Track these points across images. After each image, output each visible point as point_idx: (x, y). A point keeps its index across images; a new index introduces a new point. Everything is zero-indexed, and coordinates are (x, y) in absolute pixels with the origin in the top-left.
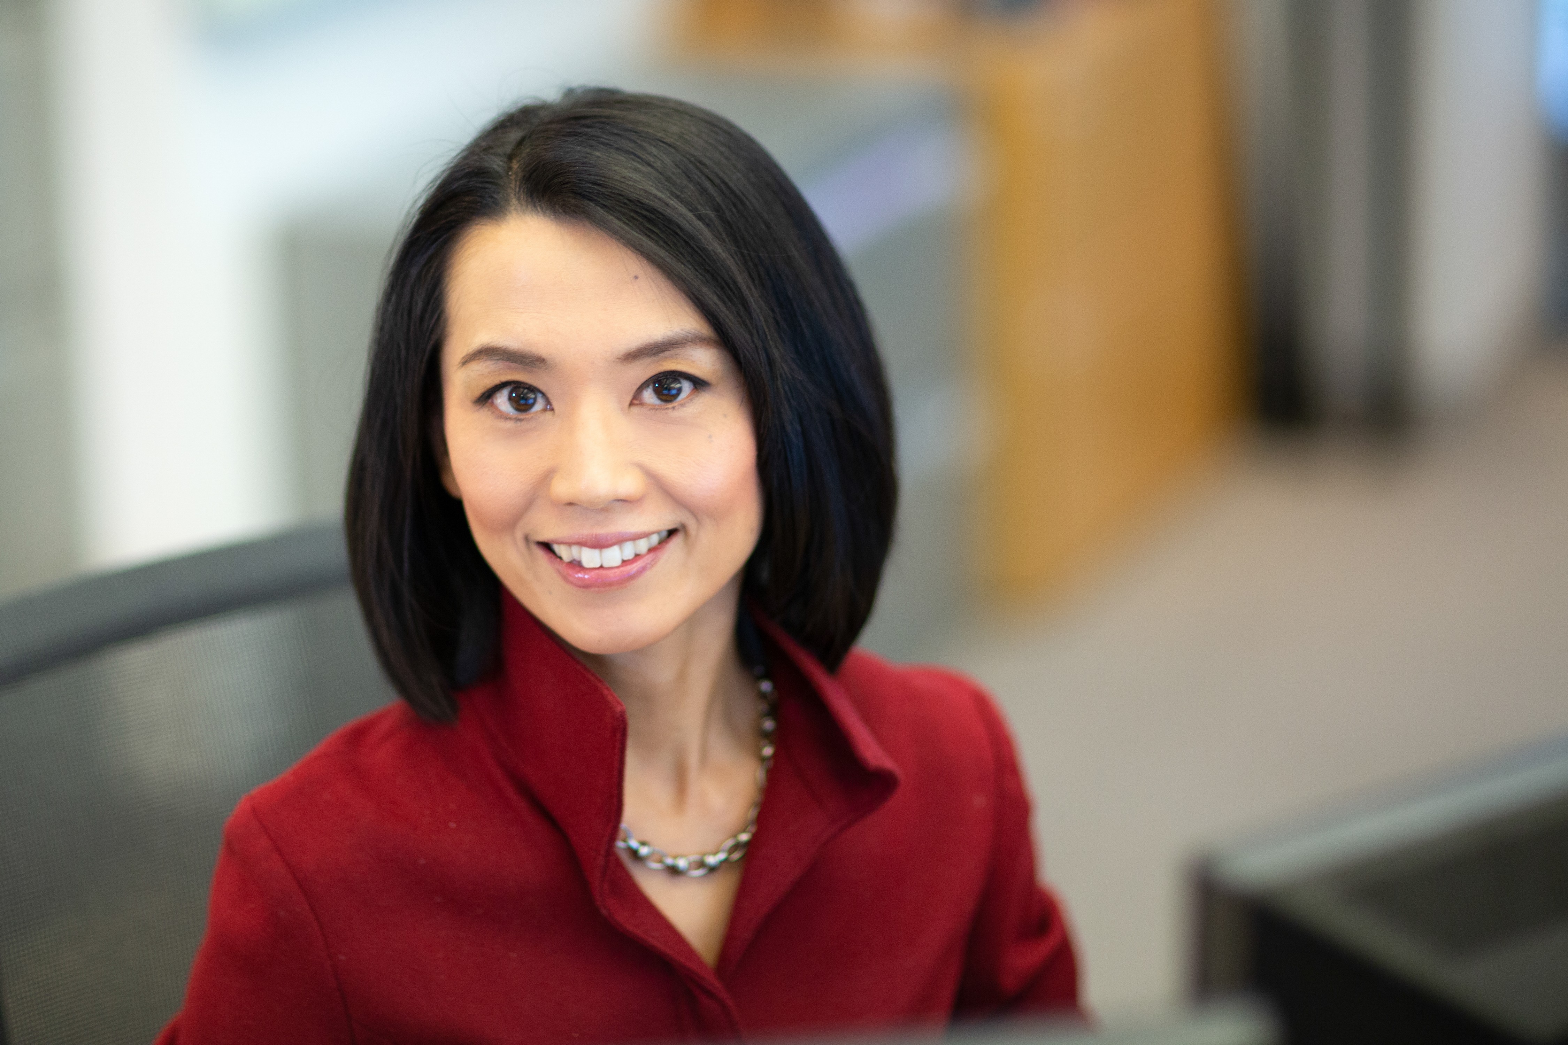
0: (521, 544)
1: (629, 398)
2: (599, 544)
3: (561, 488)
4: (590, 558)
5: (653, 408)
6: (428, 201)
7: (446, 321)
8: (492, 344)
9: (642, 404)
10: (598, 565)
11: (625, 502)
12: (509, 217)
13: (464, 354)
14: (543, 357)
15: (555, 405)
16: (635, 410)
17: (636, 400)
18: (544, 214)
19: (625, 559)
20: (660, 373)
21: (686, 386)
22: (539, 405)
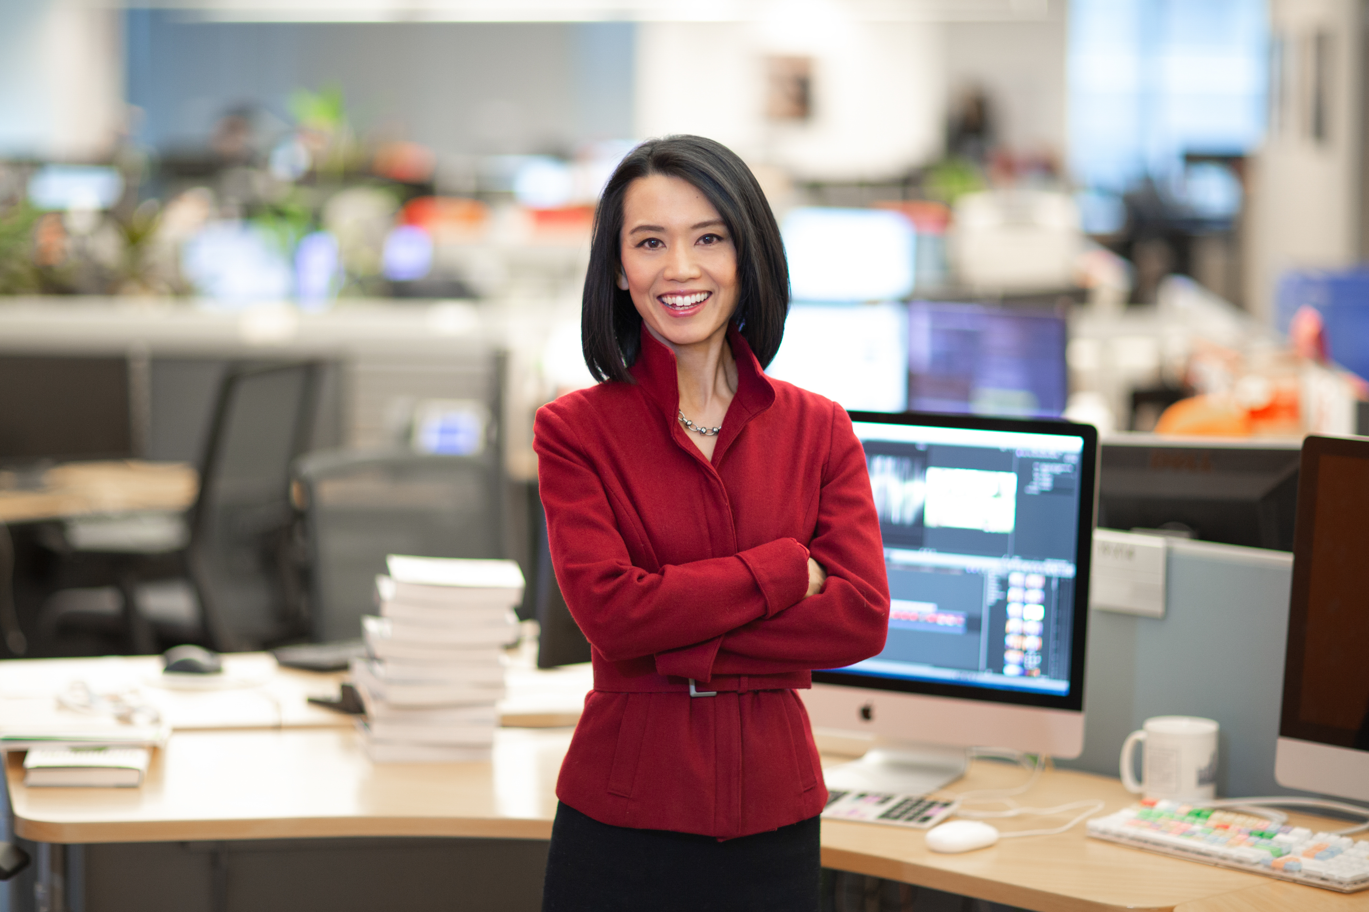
0: (652, 297)
1: (694, 243)
2: (683, 294)
3: (669, 274)
4: (679, 300)
5: (703, 245)
6: (617, 170)
7: (624, 217)
8: (643, 225)
9: (699, 244)
10: (682, 305)
11: (693, 279)
12: (649, 176)
13: (631, 229)
14: (663, 227)
15: (667, 245)
16: (697, 247)
17: (697, 243)
18: (663, 175)
19: (692, 303)
20: (706, 235)
21: (715, 239)
22: (660, 245)
